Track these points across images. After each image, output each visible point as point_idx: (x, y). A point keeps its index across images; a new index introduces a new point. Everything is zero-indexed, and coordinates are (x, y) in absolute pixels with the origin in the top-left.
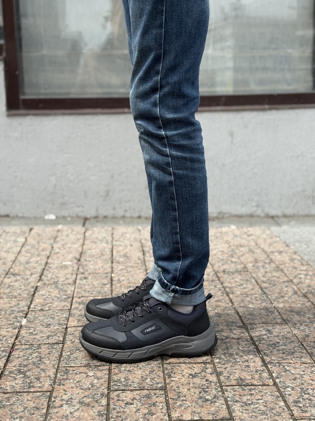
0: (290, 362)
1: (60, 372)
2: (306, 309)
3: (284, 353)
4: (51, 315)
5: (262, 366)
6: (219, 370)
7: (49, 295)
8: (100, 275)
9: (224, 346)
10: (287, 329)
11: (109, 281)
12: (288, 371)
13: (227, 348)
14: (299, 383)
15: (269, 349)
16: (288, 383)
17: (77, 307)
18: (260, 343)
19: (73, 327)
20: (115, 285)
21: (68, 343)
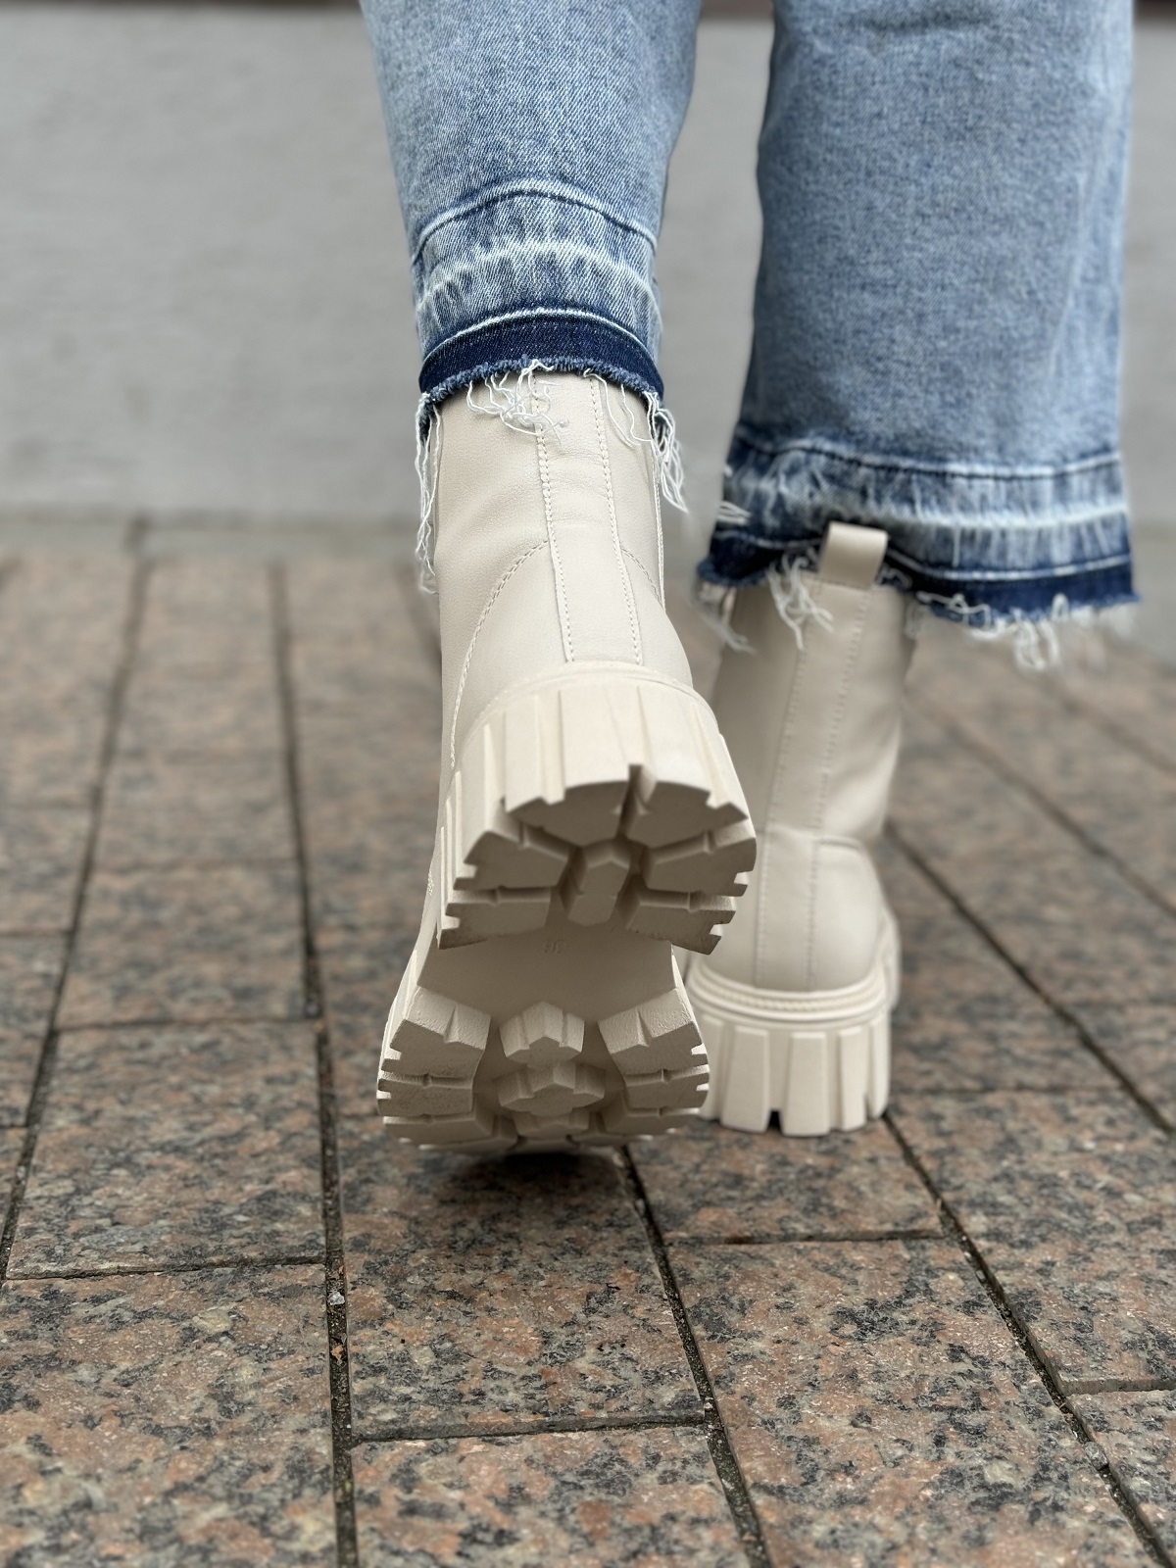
6: (1007, 1281)
9: (989, 1133)
11: (279, 789)
17: (111, 920)
19: (90, 1027)
21: (62, 1122)
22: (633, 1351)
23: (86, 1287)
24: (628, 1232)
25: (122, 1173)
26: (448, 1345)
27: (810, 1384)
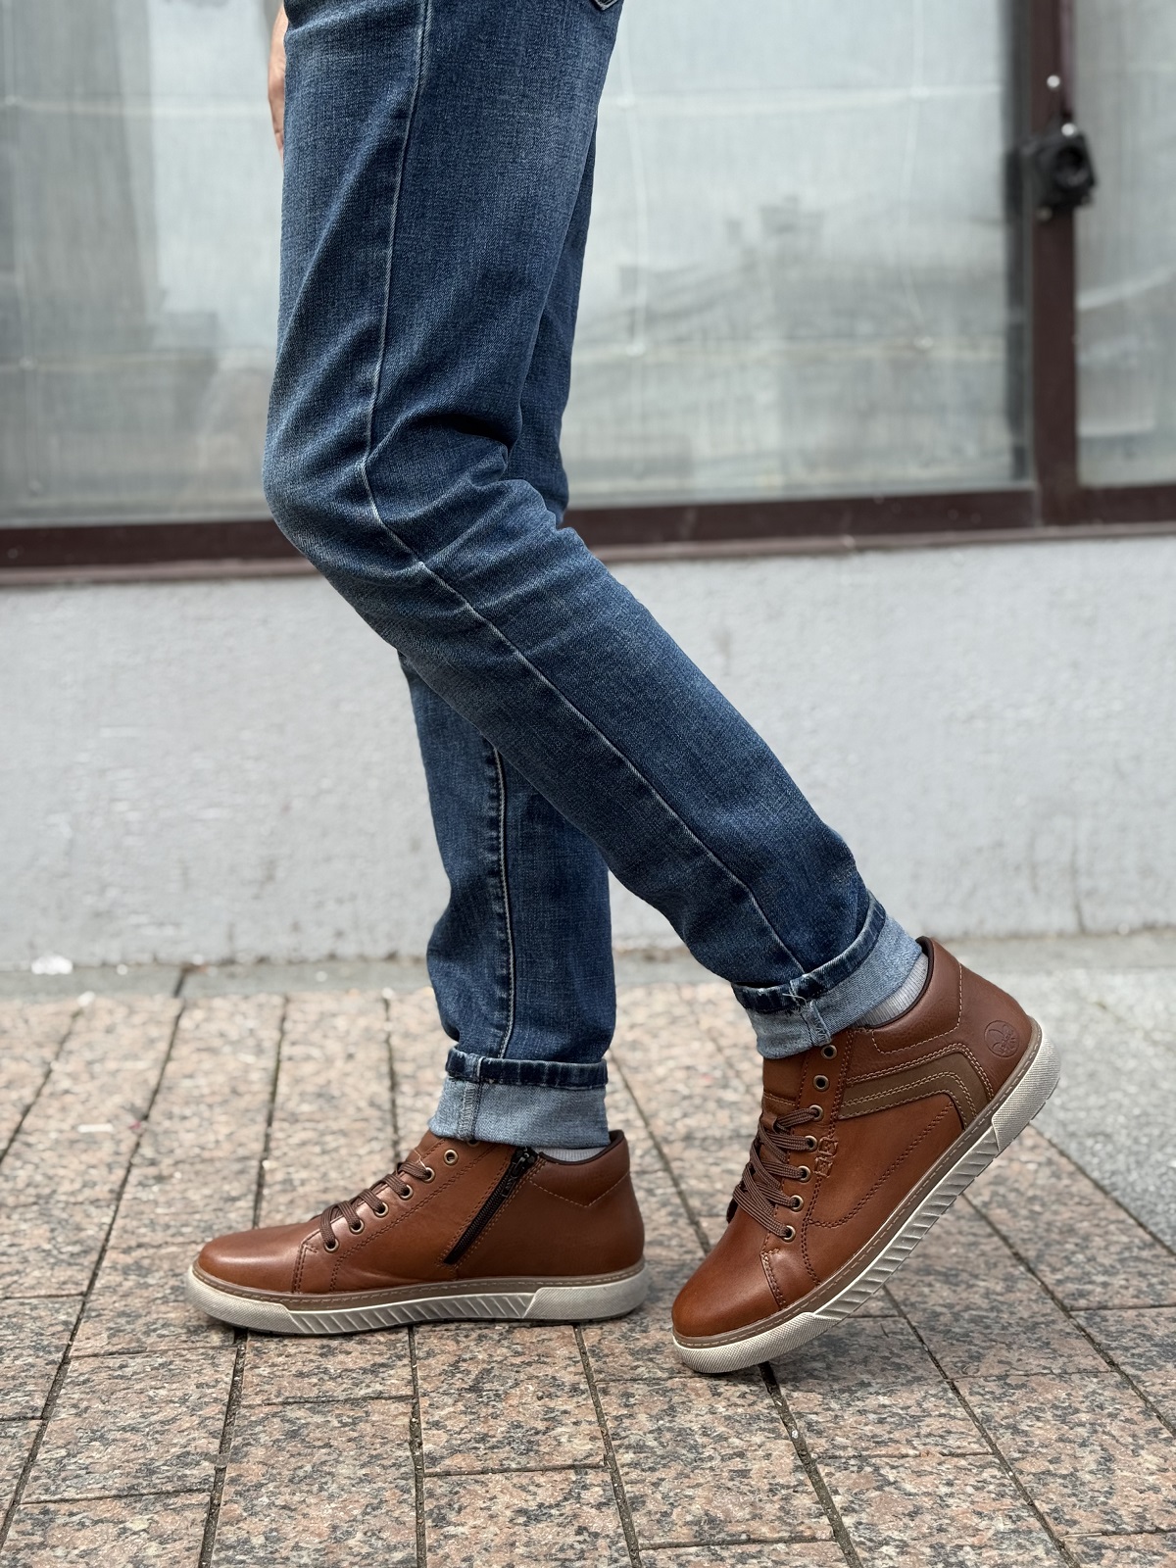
0: (904, 1451)
1: (18, 1522)
2: (982, 1260)
3: (881, 1421)
4: (9, 1316)
5: (797, 1469)
6: (630, 1490)
7: (12, 1245)
8: (218, 1165)
9: (659, 1404)
10: (902, 1334)
11: (249, 1186)
12: (890, 1484)
13: (671, 1411)
14: (930, 1528)
15: (829, 1409)
16: (889, 1529)
17: (113, 1284)
18: (797, 1389)
19: (89, 1356)
20: (269, 1202)
21: (64, 1415)
22: (384, 1535)
23: (65, 1507)
24: (403, 1470)
25: (97, 1444)
26: (275, 1534)
27: (486, 1549)
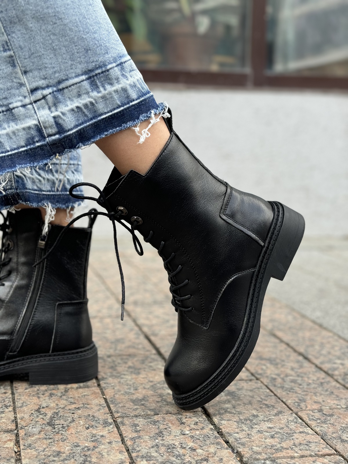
3: (272, 437)
15: (243, 430)
18: (222, 419)
